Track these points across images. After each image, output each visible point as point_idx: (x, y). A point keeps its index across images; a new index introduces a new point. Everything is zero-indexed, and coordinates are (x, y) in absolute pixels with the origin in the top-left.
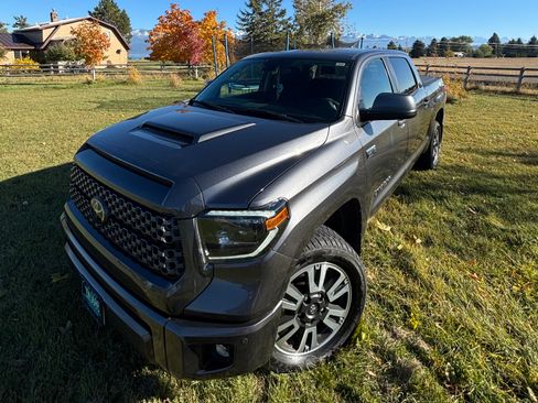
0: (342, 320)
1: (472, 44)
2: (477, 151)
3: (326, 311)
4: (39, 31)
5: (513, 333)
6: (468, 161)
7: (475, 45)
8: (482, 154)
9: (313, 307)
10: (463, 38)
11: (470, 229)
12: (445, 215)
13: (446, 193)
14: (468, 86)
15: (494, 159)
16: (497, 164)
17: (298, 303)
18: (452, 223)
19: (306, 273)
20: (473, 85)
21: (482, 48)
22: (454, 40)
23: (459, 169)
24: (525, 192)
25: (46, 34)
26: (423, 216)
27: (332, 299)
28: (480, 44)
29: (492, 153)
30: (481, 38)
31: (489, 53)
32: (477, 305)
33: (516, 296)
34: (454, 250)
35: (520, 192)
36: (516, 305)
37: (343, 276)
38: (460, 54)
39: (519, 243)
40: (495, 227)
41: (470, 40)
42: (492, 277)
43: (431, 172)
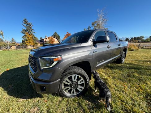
0: (82, 89)
1: (144, 38)
2: (137, 61)
3: (77, 87)
4: (44, 39)
5: (132, 99)
6: (134, 62)
7: (145, 38)
8: (139, 61)
9: (74, 85)
10: (141, 37)
11: (128, 76)
12: (121, 72)
13: (123, 68)
14: (140, 47)
15: (142, 62)
16: (143, 63)
17: (70, 83)
18: (123, 74)
19: (72, 77)
20: (141, 47)
21: (147, 39)
22: (138, 37)
23: (130, 64)
24: (149, 69)
25: (45, 40)
26: (115, 72)
27: (79, 84)
28: (146, 38)
29: (142, 61)
30: (147, 37)
31: (149, 40)
32: (123, 92)
33: (136, 92)
34: (121, 80)
35: (147, 69)
36: (136, 93)
37: (82, 79)
38: (140, 41)
39: (142, 80)
40: (136, 76)
41: (143, 37)
42: (130, 86)
43: (121, 64)
